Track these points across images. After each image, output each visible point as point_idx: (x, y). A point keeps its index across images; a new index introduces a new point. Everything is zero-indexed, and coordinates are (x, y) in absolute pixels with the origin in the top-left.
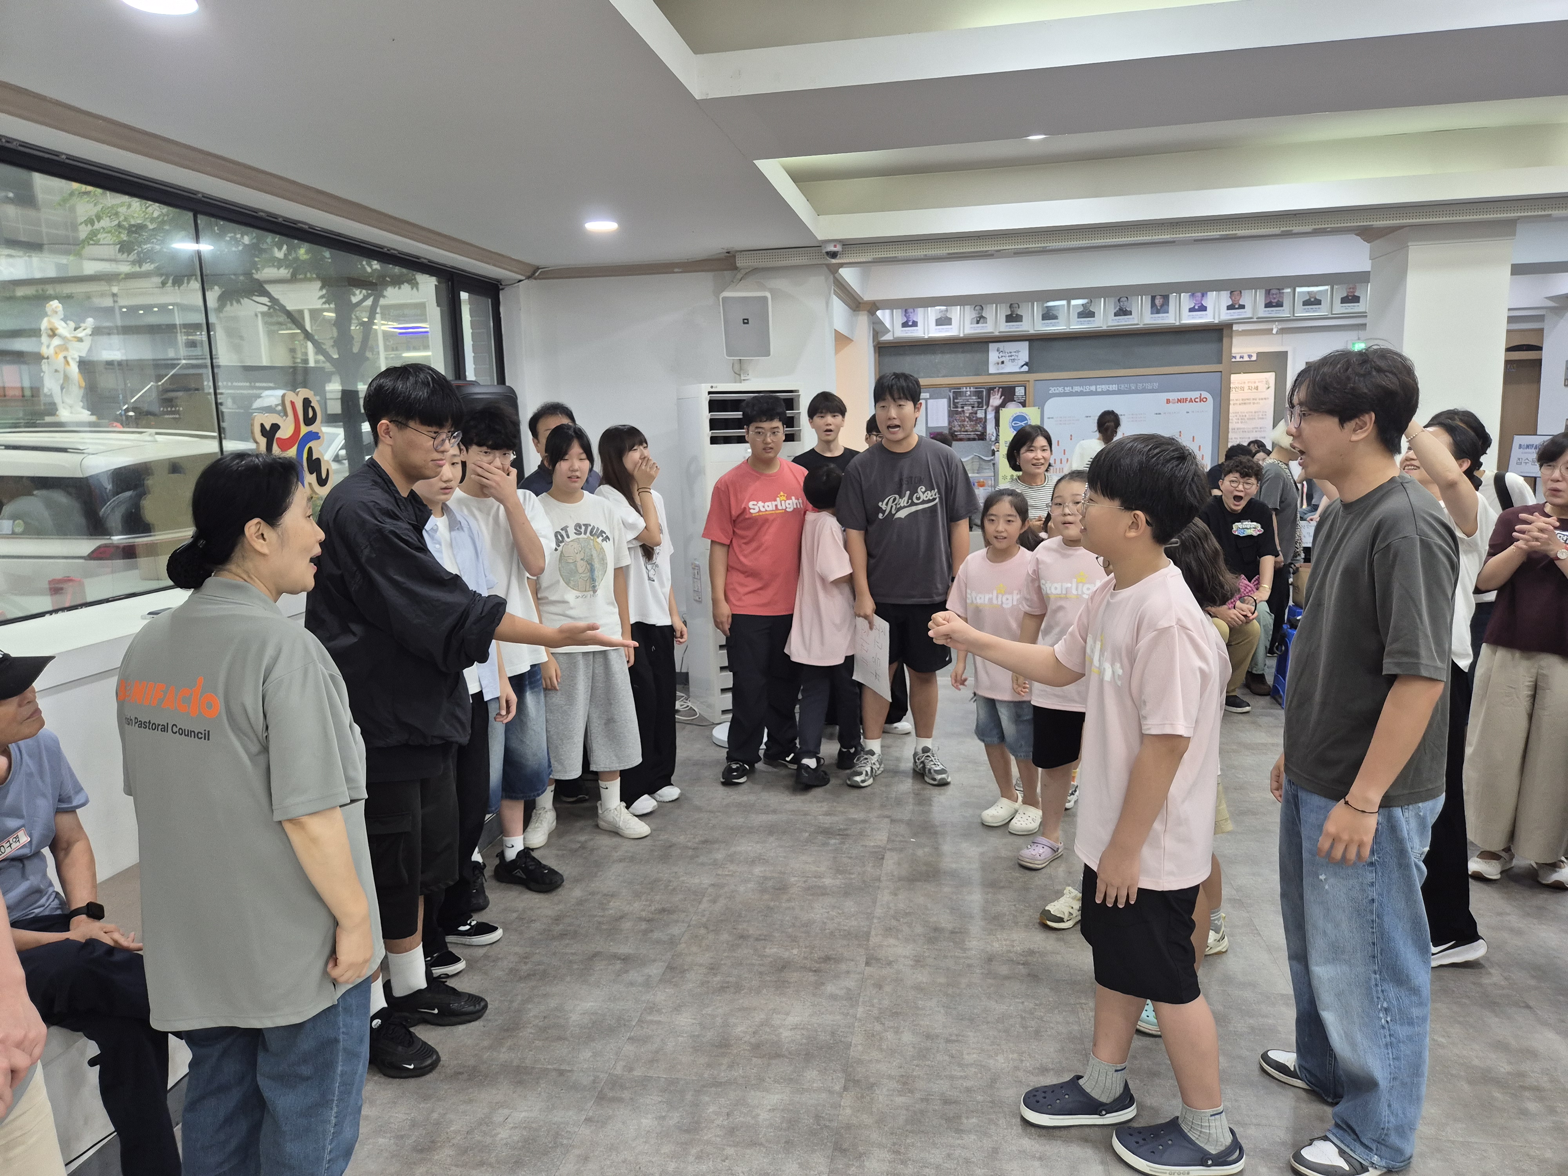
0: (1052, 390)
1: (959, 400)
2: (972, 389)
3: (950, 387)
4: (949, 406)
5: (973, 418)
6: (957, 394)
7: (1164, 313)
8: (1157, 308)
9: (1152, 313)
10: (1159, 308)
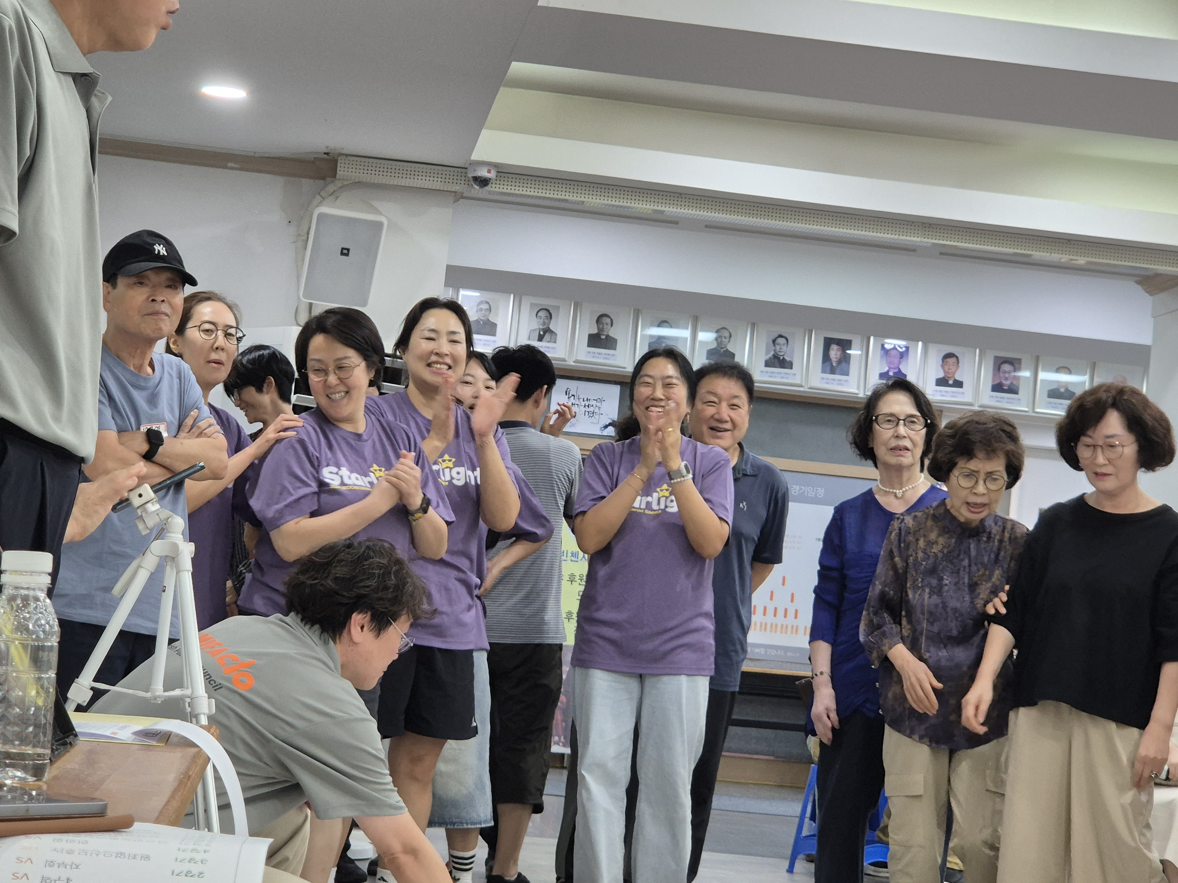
7: (842, 375)
8: (832, 364)
9: (824, 371)
10: (834, 364)
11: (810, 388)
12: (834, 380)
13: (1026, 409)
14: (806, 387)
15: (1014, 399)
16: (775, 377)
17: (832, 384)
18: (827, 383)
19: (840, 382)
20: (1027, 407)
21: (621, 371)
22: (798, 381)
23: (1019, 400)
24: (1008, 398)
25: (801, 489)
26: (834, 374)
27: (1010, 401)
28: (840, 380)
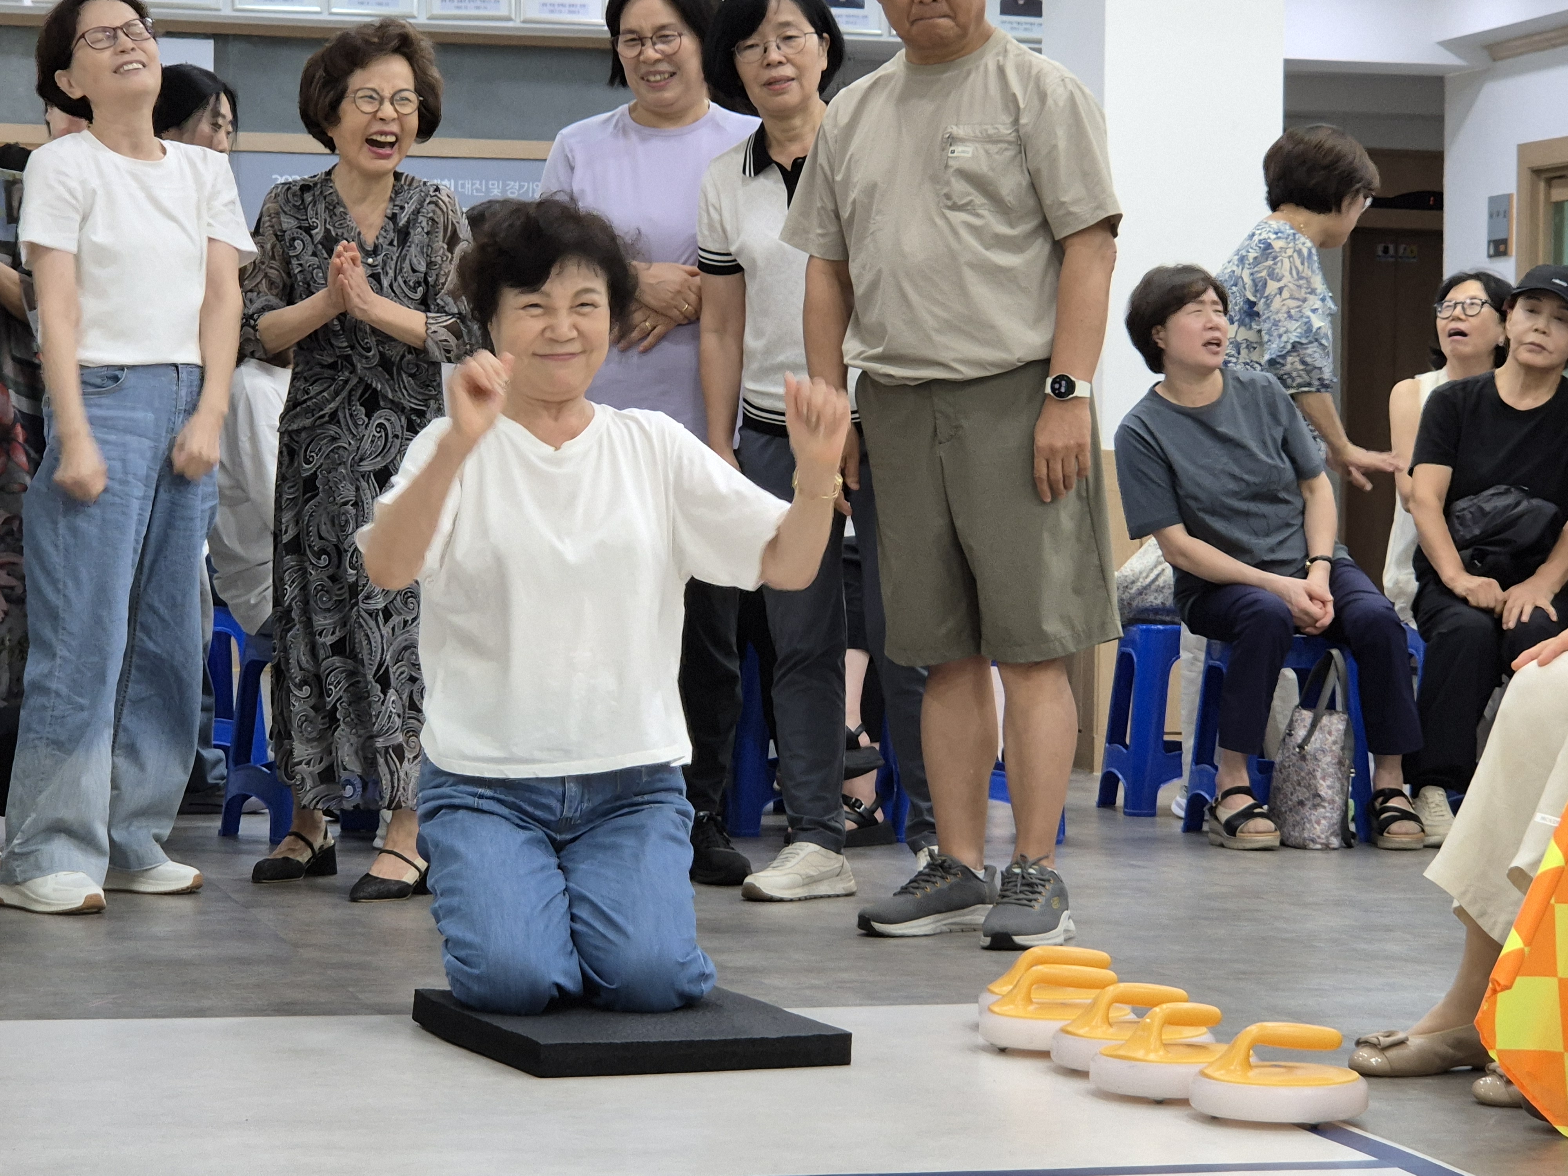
11: (524, 22)
13: (879, 32)
14: (518, 21)
15: (858, 17)
16: (466, 8)
17: (560, 12)
18: (552, 11)
19: (572, 9)
20: (879, 29)
21: (215, 16)
22: (503, 12)
23: (866, 17)
24: (848, 16)
25: (521, 187)
27: (851, 19)
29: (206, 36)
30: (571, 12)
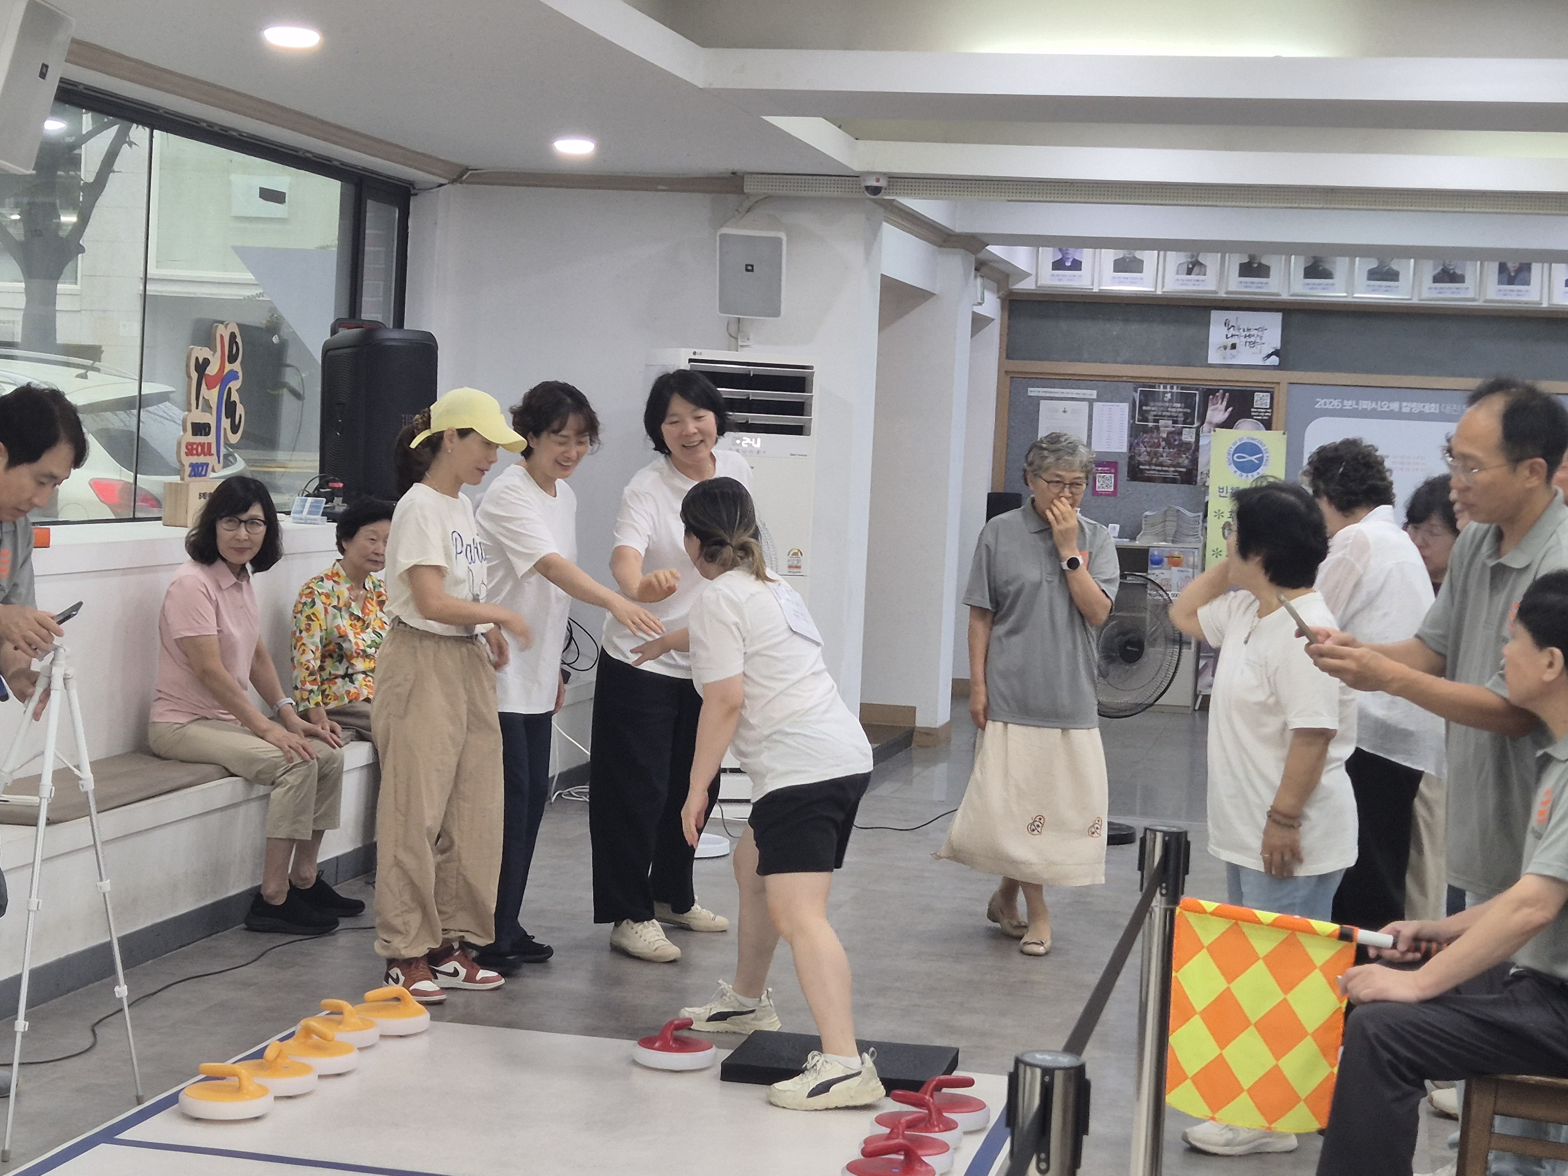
0: (1321, 404)
1: (1152, 408)
2: (1175, 390)
3: (1136, 382)
4: (1133, 417)
5: (1173, 440)
6: (1148, 397)
7: (1522, 284)
8: (1510, 274)
9: (1500, 282)
10: (1513, 274)
11: (1486, 301)
12: (1512, 291)
14: (1480, 301)
18: (1505, 295)
22: (1473, 296)
26: (1513, 284)
28: (1518, 291)
29: (1277, 310)
30: (1519, 295)
